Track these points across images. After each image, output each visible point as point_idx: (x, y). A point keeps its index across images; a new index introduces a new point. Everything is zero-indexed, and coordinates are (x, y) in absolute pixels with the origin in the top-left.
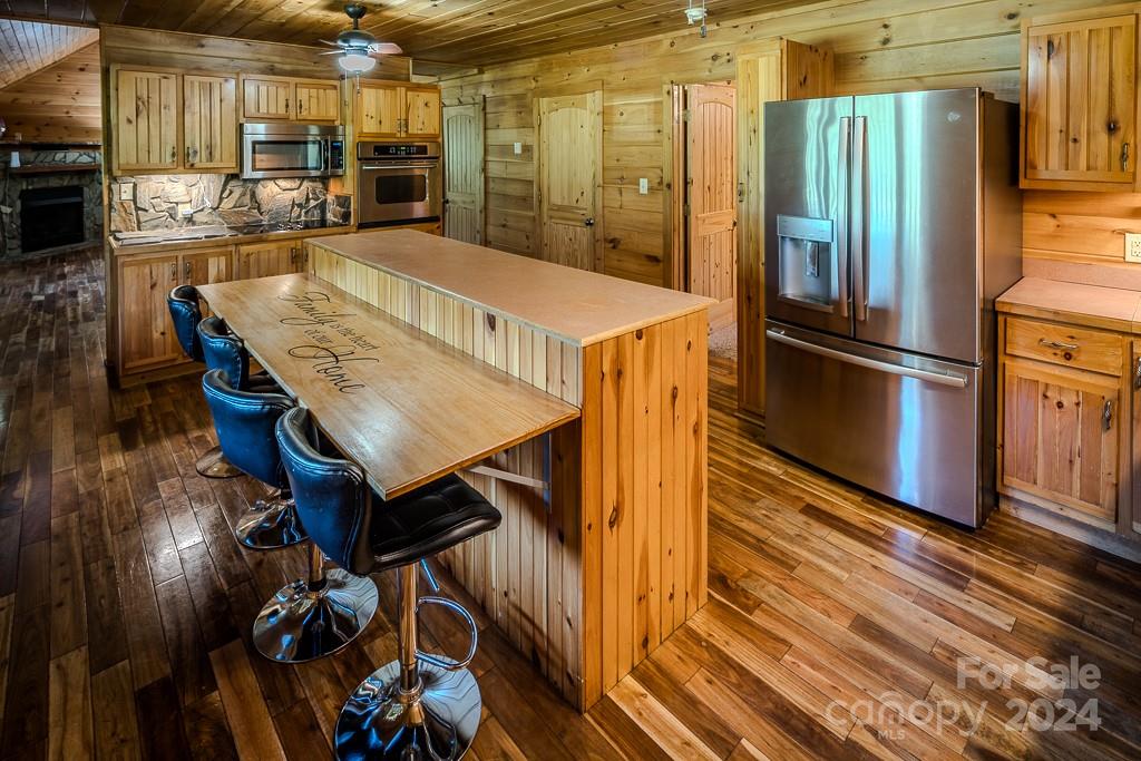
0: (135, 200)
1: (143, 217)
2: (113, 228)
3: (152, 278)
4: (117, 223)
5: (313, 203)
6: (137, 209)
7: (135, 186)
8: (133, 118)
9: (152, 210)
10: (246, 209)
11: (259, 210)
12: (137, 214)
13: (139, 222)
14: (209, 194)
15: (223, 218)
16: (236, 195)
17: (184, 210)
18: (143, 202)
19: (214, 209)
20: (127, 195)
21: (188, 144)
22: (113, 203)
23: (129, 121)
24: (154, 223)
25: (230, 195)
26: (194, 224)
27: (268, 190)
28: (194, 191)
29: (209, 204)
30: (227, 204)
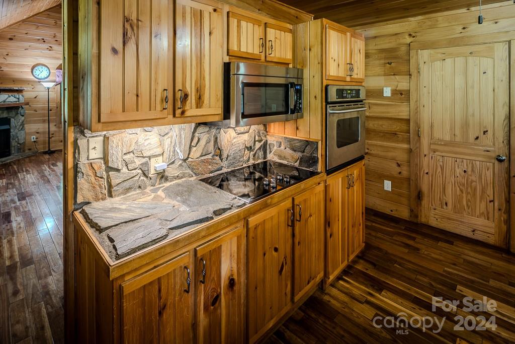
0: (105, 158)
1: (115, 178)
2: (80, 199)
3: (160, 298)
4: (85, 192)
5: (258, 145)
6: (109, 169)
7: (106, 139)
8: (119, 46)
9: (125, 170)
10: (210, 156)
11: (220, 157)
12: (108, 177)
13: (110, 186)
14: (180, 143)
15: (192, 170)
16: (203, 142)
17: (158, 164)
18: (116, 160)
19: (185, 160)
20: (96, 154)
21: (179, 86)
22: (80, 165)
23: (115, 51)
24: (127, 185)
25: (197, 143)
26: (166, 179)
27: (227, 136)
28: (167, 141)
29: (181, 156)
30: (196, 153)
